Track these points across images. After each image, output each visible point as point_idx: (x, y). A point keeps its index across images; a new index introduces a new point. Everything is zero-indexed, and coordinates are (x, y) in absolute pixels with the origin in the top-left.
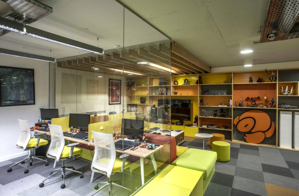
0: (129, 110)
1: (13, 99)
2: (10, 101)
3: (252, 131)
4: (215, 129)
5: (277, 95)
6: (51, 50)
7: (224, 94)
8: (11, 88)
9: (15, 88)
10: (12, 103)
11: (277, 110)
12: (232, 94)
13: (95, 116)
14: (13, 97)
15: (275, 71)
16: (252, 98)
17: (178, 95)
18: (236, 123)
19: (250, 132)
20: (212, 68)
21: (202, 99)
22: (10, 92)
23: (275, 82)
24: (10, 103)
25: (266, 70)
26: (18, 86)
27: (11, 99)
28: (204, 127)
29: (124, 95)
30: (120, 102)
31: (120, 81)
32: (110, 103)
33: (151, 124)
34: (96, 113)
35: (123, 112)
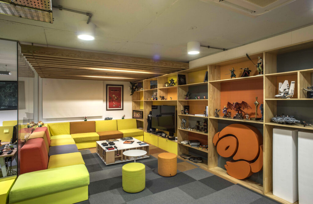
0: (134, 116)
1: (6, 105)
2: (4, 106)
3: (234, 158)
4: (193, 147)
5: (264, 99)
6: (6, 65)
7: (204, 98)
8: (5, 97)
9: (8, 96)
10: (5, 108)
11: (264, 125)
12: (208, 99)
13: (86, 120)
14: (7, 103)
15: (261, 55)
16: (237, 104)
17: (169, 99)
18: (216, 142)
19: (231, 159)
20: (190, 62)
21: (188, 105)
22: (4, 100)
23: (261, 75)
24: (4, 108)
25: (247, 55)
26: (10, 95)
27: (5, 105)
28: (183, 142)
29: (128, 100)
30: (122, 108)
31: (123, 86)
32: (108, 109)
33: (145, 133)
34: (86, 118)
35: (123, 118)
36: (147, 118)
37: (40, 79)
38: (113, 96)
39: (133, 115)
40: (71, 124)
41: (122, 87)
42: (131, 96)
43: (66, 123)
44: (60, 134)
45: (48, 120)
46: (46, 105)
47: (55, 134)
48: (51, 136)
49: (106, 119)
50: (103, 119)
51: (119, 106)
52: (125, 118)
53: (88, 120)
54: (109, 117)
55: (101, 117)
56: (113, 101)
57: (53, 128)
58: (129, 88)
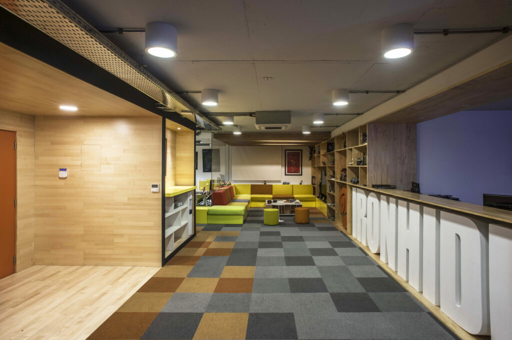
4: (331, 207)
29: (307, 166)
30: (300, 174)
31: (301, 150)
32: (287, 174)
33: (317, 199)
34: (265, 181)
35: (301, 184)
36: (319, 183)
37: (230, 147)
38: (292, 161)
39: (312, 181)
40: (252, 186)
41: (300, 152)
42: (310, 161)
43: (249, 185)
44: (243, 193)
45: (236, 181)
46: (234, 168)
47: (239, 194)
48: (237, 194)
49: (284, 184)
50: (282, 184)
51: (297, 171)
52: (303, 184)
53: (267, 184)
54: (287, 182)
55: (279, 181)
56: (291, 166)
57: (238, 188)
58: (308, 153)
